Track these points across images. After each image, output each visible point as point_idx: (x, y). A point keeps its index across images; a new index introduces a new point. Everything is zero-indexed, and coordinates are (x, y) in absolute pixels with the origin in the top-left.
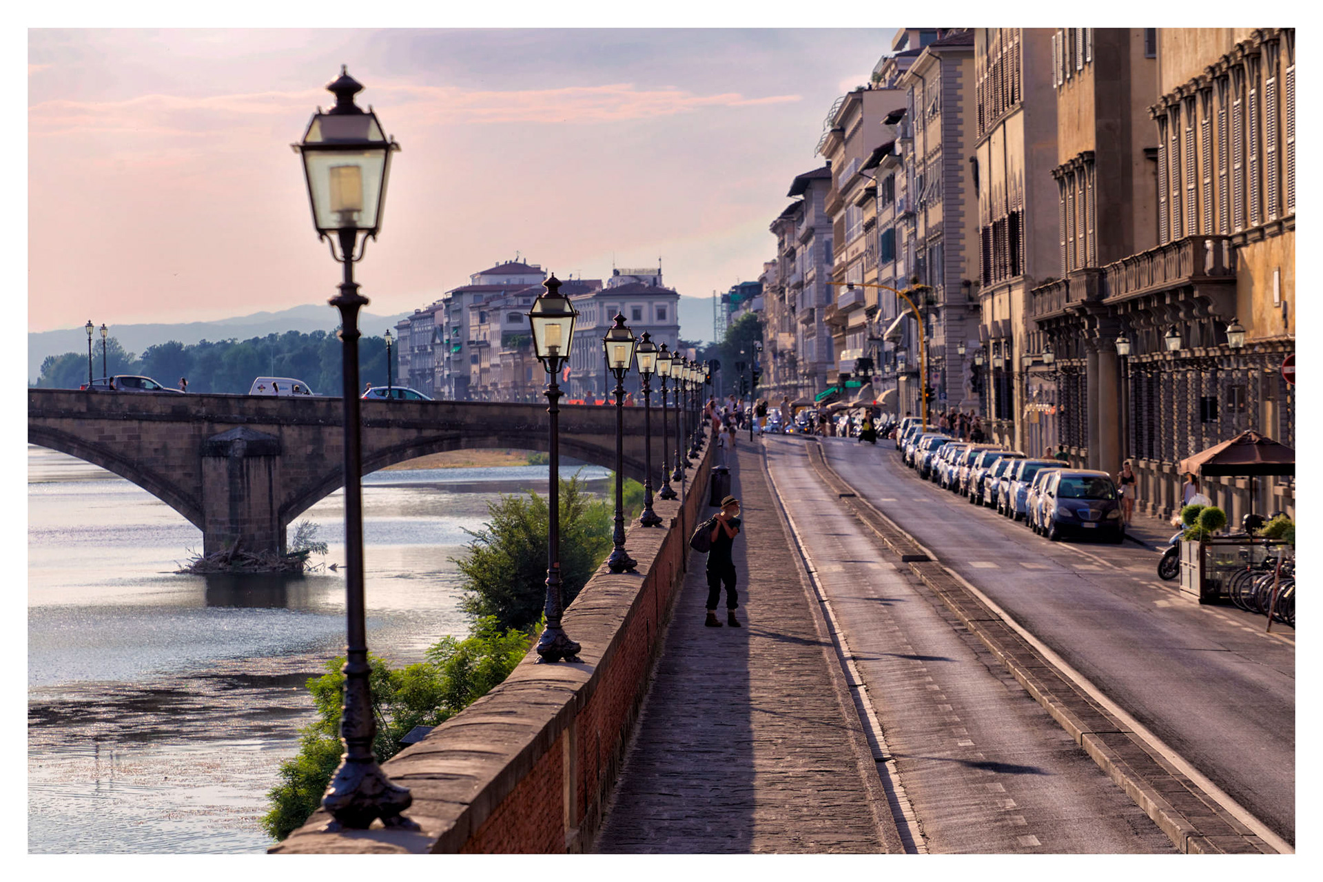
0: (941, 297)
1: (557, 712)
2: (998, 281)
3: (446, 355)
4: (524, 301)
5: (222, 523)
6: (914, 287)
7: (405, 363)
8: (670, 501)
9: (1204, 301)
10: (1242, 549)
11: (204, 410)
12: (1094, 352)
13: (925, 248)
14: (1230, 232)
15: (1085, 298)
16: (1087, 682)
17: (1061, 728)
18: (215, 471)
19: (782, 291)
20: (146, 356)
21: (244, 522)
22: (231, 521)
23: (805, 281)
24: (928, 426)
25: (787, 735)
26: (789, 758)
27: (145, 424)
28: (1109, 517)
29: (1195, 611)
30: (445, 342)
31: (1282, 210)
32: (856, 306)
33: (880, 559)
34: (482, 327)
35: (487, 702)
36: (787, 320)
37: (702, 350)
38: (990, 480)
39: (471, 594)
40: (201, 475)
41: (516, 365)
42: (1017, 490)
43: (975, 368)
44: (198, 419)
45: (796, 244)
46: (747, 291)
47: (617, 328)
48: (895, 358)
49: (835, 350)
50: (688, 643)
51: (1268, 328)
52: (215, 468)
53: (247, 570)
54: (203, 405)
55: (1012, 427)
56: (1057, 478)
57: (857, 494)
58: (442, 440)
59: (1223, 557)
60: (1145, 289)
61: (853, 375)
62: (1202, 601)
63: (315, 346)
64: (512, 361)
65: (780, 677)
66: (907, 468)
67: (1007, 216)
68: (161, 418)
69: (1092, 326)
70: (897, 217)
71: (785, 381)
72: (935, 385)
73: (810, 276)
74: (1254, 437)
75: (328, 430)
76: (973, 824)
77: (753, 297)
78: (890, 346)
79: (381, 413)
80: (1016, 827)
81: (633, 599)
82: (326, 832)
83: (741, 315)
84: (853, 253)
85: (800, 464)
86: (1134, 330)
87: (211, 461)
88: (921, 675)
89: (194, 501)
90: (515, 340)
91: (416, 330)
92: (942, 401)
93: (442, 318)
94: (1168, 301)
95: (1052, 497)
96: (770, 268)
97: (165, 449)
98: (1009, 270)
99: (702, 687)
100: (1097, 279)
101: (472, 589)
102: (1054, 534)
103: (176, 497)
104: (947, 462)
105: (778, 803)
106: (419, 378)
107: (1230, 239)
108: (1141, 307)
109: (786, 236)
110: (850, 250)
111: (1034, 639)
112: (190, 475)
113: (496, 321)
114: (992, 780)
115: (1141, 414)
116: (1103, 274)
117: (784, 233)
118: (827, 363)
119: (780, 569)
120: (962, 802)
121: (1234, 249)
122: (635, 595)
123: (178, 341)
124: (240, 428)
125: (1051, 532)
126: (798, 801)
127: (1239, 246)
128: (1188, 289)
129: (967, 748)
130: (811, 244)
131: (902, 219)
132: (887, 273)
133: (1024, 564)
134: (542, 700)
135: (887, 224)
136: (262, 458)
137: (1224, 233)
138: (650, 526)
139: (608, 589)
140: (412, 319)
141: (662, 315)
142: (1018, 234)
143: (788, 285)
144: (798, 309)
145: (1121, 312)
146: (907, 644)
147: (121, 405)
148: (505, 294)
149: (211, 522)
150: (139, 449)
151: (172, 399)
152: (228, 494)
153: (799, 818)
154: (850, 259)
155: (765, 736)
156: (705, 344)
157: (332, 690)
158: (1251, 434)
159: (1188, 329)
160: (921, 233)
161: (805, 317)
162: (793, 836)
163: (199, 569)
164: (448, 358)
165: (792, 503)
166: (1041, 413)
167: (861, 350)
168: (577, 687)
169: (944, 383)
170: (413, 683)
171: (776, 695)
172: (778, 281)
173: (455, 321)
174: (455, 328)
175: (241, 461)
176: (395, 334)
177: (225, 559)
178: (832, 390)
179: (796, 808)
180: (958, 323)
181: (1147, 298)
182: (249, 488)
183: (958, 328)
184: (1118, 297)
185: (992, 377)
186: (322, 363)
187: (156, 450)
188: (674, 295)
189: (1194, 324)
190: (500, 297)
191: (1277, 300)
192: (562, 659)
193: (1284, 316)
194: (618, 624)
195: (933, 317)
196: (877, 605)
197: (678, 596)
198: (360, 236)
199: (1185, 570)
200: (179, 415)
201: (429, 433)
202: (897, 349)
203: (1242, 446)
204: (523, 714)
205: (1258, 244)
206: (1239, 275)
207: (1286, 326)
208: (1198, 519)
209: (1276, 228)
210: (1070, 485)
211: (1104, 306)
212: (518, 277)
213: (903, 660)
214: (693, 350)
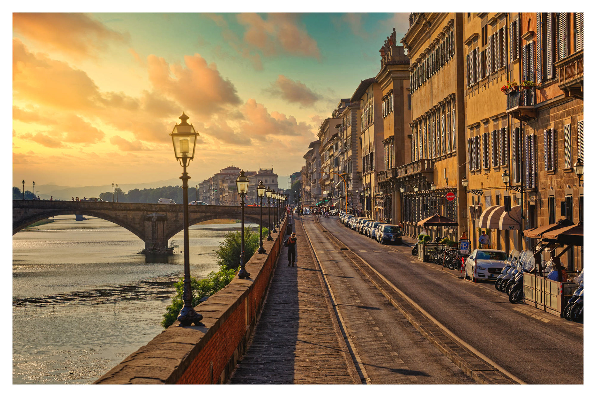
0: (351, 176)
1: (243, 293)
2: (367, 172)
3: (213, 192)
4: (235, 177)
5: (150, 240)
6: (344, 174)
7: (201, 195)
8: (275, 233)
9: (424, 178)
10: (435, 247)
11: (145, 208)
12: (394, 192)
13: (347, 163)
14: (432, 158)
15: (391, 177)
17: (385, 297)
18: (148, 224)
19: (307, 175)
21: (156, 239)
22: (153, 239)
23: (313, 172)
24: (347, 212)
25: (308, 299)
26: (309, 305)
27: (128, 212)
28: (398, 238)
29: (422, 264)
30: (213, 189)
31: (446, 152)
32: (328, 179)
33: (334, 250)
34: (223, 185)
35: (224, 290)
36: (308, 183)
37: (284, 191)
38: (365, 227)
39: (220, 260)
40: (144, 227)
41: (232, 195)
42: (372, 230)
43: (360, 196)
44: (143, 210)
45: (311, 161)
46: (297, 175)
47: (261, 185)
48: (338, 193)
49: (322, 191)
51: (443, 185)
53: (158, 253)
54: (145, 206)
55: (371, 213)
56: (384, 227)
57: (328, 231)
58: (212, 216)
59: (430, 249)
60: (408, 174)
61: (327, 198)
62: (424, 261)
63: (176, 190)
65: (306, 283)
66: (342, 224)
67: (369, 154)
68: (133, 210)
69: (393, 184)
71: (308, 200)
72: (349, 201)
73: (315, 170)
74: (438, 216)
75: (179, 213)
76: (360, 324)
77: (299, 176)
78: (337, 190)
79: (194, 209)
80: (372, 324)
82: (178, 327)
83: (296, 181)
85: (312, 223)
86: (405, 186)
87: (147, 222)
88: (345, 282)
89: (142, 233)
90: (232, 188)
91: (205, 185)
92: (352, 206)
93: (212, 182)
94: (414, 178)
95: (382, 232)
96: (304, 168)
97: (134, 219)
98: (370, 169)
99: (284, 285)
100: (394, 172)
101: (220, 258)
103: (137, 232)
104: (353, 222)
105: (305, 318)
106: (205, 199)
107: (432, 160)
108: (407, 179)
109: (308, 159)
110: (326, 163)
111: (377, 272)
112: (141, 226)
113: (227, 183)
114: (366, 311)
115: (407, 209)
116: (396, 170)
118: (319, 195)
119: (306, 252)
120: (357, 318)
121: (433, 163)
122: (266, 260)
124: (155, 213)
125: (382, 242)
126: (311, 317)
127: (434, 162)
128: (420, 174)
129: (358, 302)
130: (315, 161)
131: (340, 154)
132: (336, 170)
133: (375, 251)
134: (239, 289)
135: (336, 156)
136: (161, 221)
137: (430, 159)
138: (270, 240)
139: (258, 258)
141: (273, 181)
142: (373, 159)
143: (308, 173)
144: (311, 180)
145: (401, 180)
146: (342, 273)
149: (147, 239)
150: (127, 219)
151: (136, 205)
152: (152, 231)
153: (311, 322)
154: (326, 166)
155: (302, 299)
156: (285, 189)
157: (181, 286)
159: (420, 185)
160: (346, 159)
161: (313, 182)
162: (310, 327)
163: (143, 253)
166: (379, 209)
167: (329, 191)
168: (249, 286)
169: (352, 200)
170: (203, 284)
171: (305, 288)
172: (306, 172)
173: (215, 183)
174: (215, 185)
175: (155, 222)
176: (199, 187)
177: (151, 250)
178: (321, 202)
179: (311, 319)
180: (356, 183)
181: (409, 177)
182: (157, 230)
183: (356, 185)
184: (401, 176)
185: (365, 199)
186: (178, 195)
187: (131, 219)
188: (277, 176)
189: (422, 184)
190: (228, 176)
191: (445, 177)
192: (245, 278)
193: (447, 182)
194: (261, 268)
195: (349, 182)
196: (333, 262)
197: (278, 260)
198: (188, 159)
199: (419, 253)
200: (138, 209)
201: (208, 214)
202: (339, 191)
203: (435, 218)
204: (234, 293)
205: (440, 162)
206: (434, 170)
207: (447, 185)
208: (423, 238)
209: (444, 157)
210: (387, 229)
211: (397, 179)
212: (233, 171)
213: (341, 278)
214: (282, 191)
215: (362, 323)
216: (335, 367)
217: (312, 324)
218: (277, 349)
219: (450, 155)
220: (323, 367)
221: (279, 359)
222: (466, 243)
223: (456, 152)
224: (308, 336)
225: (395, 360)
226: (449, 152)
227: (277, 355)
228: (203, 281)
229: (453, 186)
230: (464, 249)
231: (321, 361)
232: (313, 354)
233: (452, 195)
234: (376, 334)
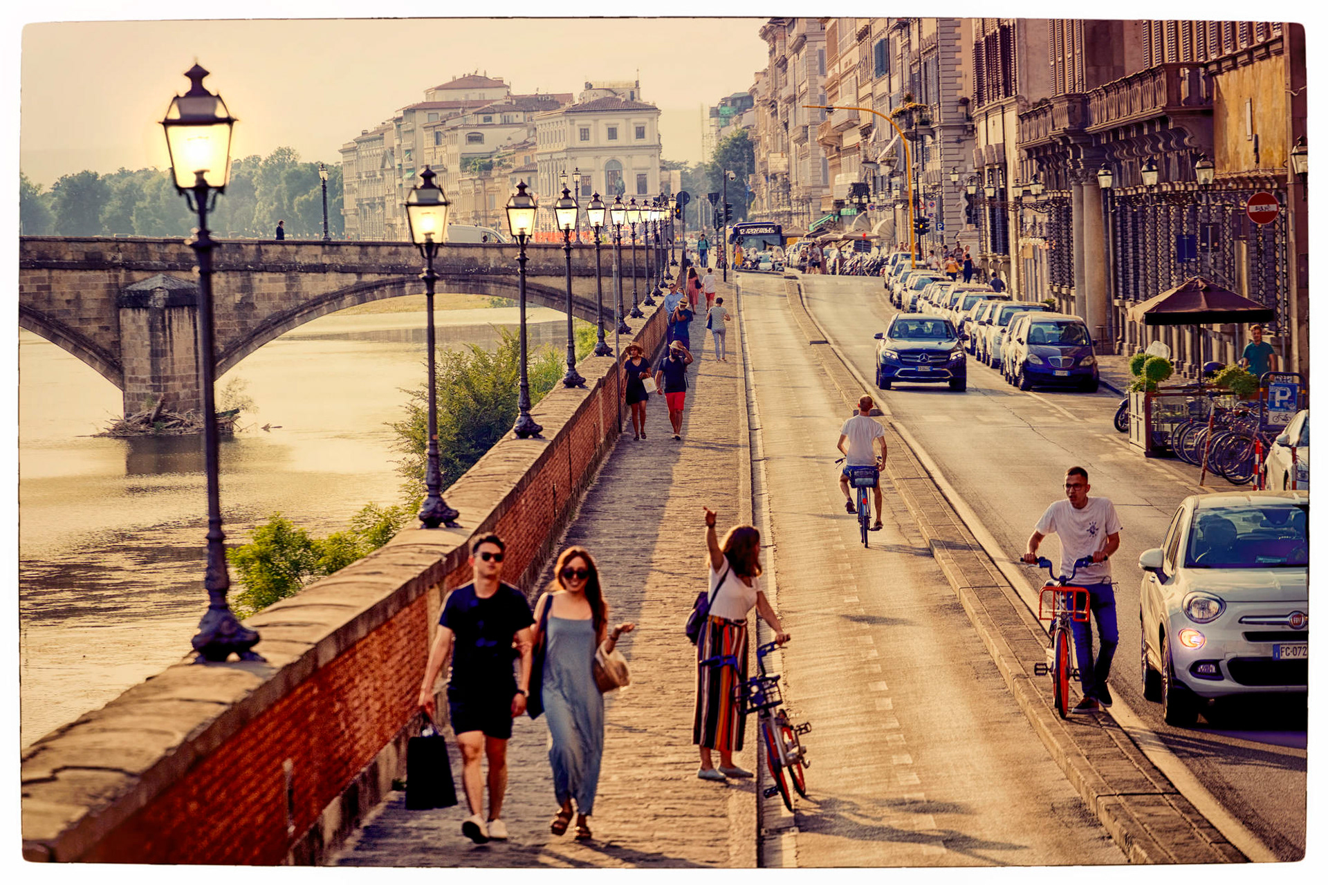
0: (937, 117)
1: (420, 572)
2: (991, 102)
3: (398, 181)
4: (485, 120)
5: (144, 381)
6: (908, 106)
7: (352, 191)
8: (605, 358)
9: (1180, 133)
10: (1190, 399)
11: (120, 256)
12: (1079, 185)
13: (920, 61)
14: (1206, 59)
15: (1067, 126)
16: (992, 538)
17: (948, 584)
18: (134, 323)
19: (773, 105)
20: (57, 187)
21: (167, 379)
22: (153, 379)
23: (798, 95)
24: (918, 262)
25: (678, 595)
26: (675, 616)
27: (55, 273)
28: (1082, 364)
29: (1136, 464)
30: (397, 167)
31: (1252, 38)
32: (850, 125)
33: (831, 415)
34: (438, 150)
35: (361, 565)
36: (780, 137)
37: (689, 171)
38: (969, 323)
39: (410, 457)
40: (119, 330)
41: (478, 192)
42: (993, 335)
43: (968, 197)
44: (114, 266)
45: (788, 52)
46: (739, 103)
47: (519, 195)
48: (890, 184)
49: (830, 173)
50: (605, 506)
51: (1242, 162)
52: (134, 321)
53: (172, 432)
54: (119, 251)
55: (1008, 262)
56: (1027, 324)
57: (830, 340)
58: (384, 285)
59: (1172, 408)
60: (1125, 118)
61: (847, 202)
62: (1148, 454)
63: (250, 173)
64: (472, 187)
65: (688, 539)
66: (894, 308)
67: (998, 31)
68: (72, 267)
69: (1076, 155)
70: (891, 25)
71: (778, 206)
72: (930, 215)
73: (803, 88)
74: (1200, 284)
75: (258, 276)
76: (834, 673)
77: (744, 111)
78: (885, 170)
79: (316, 256)
80: (871, 674)
81: (530, 465)
82: (194, 664)
83: (731, 131)
84: (846, 65)
85: (777, 306)
86: (1118, 161)
87: (130, 312)
88: (831, 535)
89: (112, 357)
90: (475, 164)
91: (364, 153)
92: (939, 233)
93: (392, 140)
94: (1146, 132)
95: (1022, 343)
96: (761, 78)
97: (77, 301)
98: (1001, 89)
99: (607, 550)
100: (1079, 105)
101: (412, 452)
102: (1024, 383)
103: (91, 352)
104: (931, 303)
105: (653, 656)
106: (367, 208)
107: (1206, 66)
108: (1122, 137)
109: (777, 43)
110: (843, 61)
111: (957, 497)
112: (107, 329)
113: (453, 142)
114: (865, 633)
115: (1127, 251)
116: (1085, 100)
117: (774, 39)
118: (823, 187)
119: (721, 426)
120: (829, 654)
121: (1210, 76)
122: (534, 461)
123: (92, 170)
124: (160, 276)
125: (1022, 381)
126: (672, 655)
127: (1214, 74)
128: (1163, 120)
129: (851, 604)
130: (803, 53)
131: (895, 28)
132: (882, 87)
133: (979, 417)
134: (410, 562)
135: (879, 35)
136: (186, 308)
137: (1201, 60)
138: (573, 387)
139: (509, 455)
140: (359, 141)
141: (640, 133)
142: (1010, 51)
143: (780, 98)
144: (791, 125)
145: (1104, 141)
146: (828, 504)
147: (29, 252)
148: (463, 112)
149: (131, 380)
150: (50, 301)
151: (85, 245)
152: (149, 348)
153: (667, 670)
154: (843, 70)
155: (657, 595)
156: (692, 165)
157: (252, 561)
158: (1199, 280)
159: (1168, 161)
160: (915, 46)
161: (797, 136)
162: (659, 685)
163: (120, 432)
164: (401, 185)
165: (759, 351)
166: (1034, 248)
167: (857, 174)
168: (448, 550)
169: (942, 212)
170: (335, 551)
171: (678, 557)
172: (769, 94)
173: (407, 143)
174: (408, 151)
175: (162, 311)
176: (340, 158)
177: (147, 421)
178: (826, 218)
179: (668, 661)
180: (956, 145)
181: (1127, 128)
182: (171, 342)
183: (956, 151)
184: (1100, 126)
185: (987, 208)
186: (257, 193)
187: (68, 302)
188: (653, 110)
189: (1173, 157)
190: (457, 115)
191: (1249, 133)
192: (443, 525)
193: (1256, 150)
194: (508, 490)
195: (929, 139)
196: (814, 464)
197: (607, 458)
198: (211, 193)
199: (1134, 421)
200: (93, 262)
201: (369, 278)
202: (891, 175)
203: (1186, 294)
204: (388, 574)
205: (1232, 72)
206: (1215, 105)
207: (1257, 161)
208: (1144, 370)
209: (1246, 57)
210: (1041, 330)
211: (1087, 135)
212: (478, 91)
213: (820, 520)
214: (678, 172)
215: (839, 672)
216: (692, 795)
217: (668, 676)
218: (532, 749)
219: (1263, 51)
220: (655, 795)
221: (528, 776)
222: (1289, 386)
223: (1281, 39)
224: (641, 713)
225: (895, 777)
226: (1261, 39)
227: (524, 766)
228: (335, 541)
229: (1277, 166)
230: (1282, 406)
231: (655, 778)
232: (641, 760)
233: (1270, 201)
234: (873, 705)
